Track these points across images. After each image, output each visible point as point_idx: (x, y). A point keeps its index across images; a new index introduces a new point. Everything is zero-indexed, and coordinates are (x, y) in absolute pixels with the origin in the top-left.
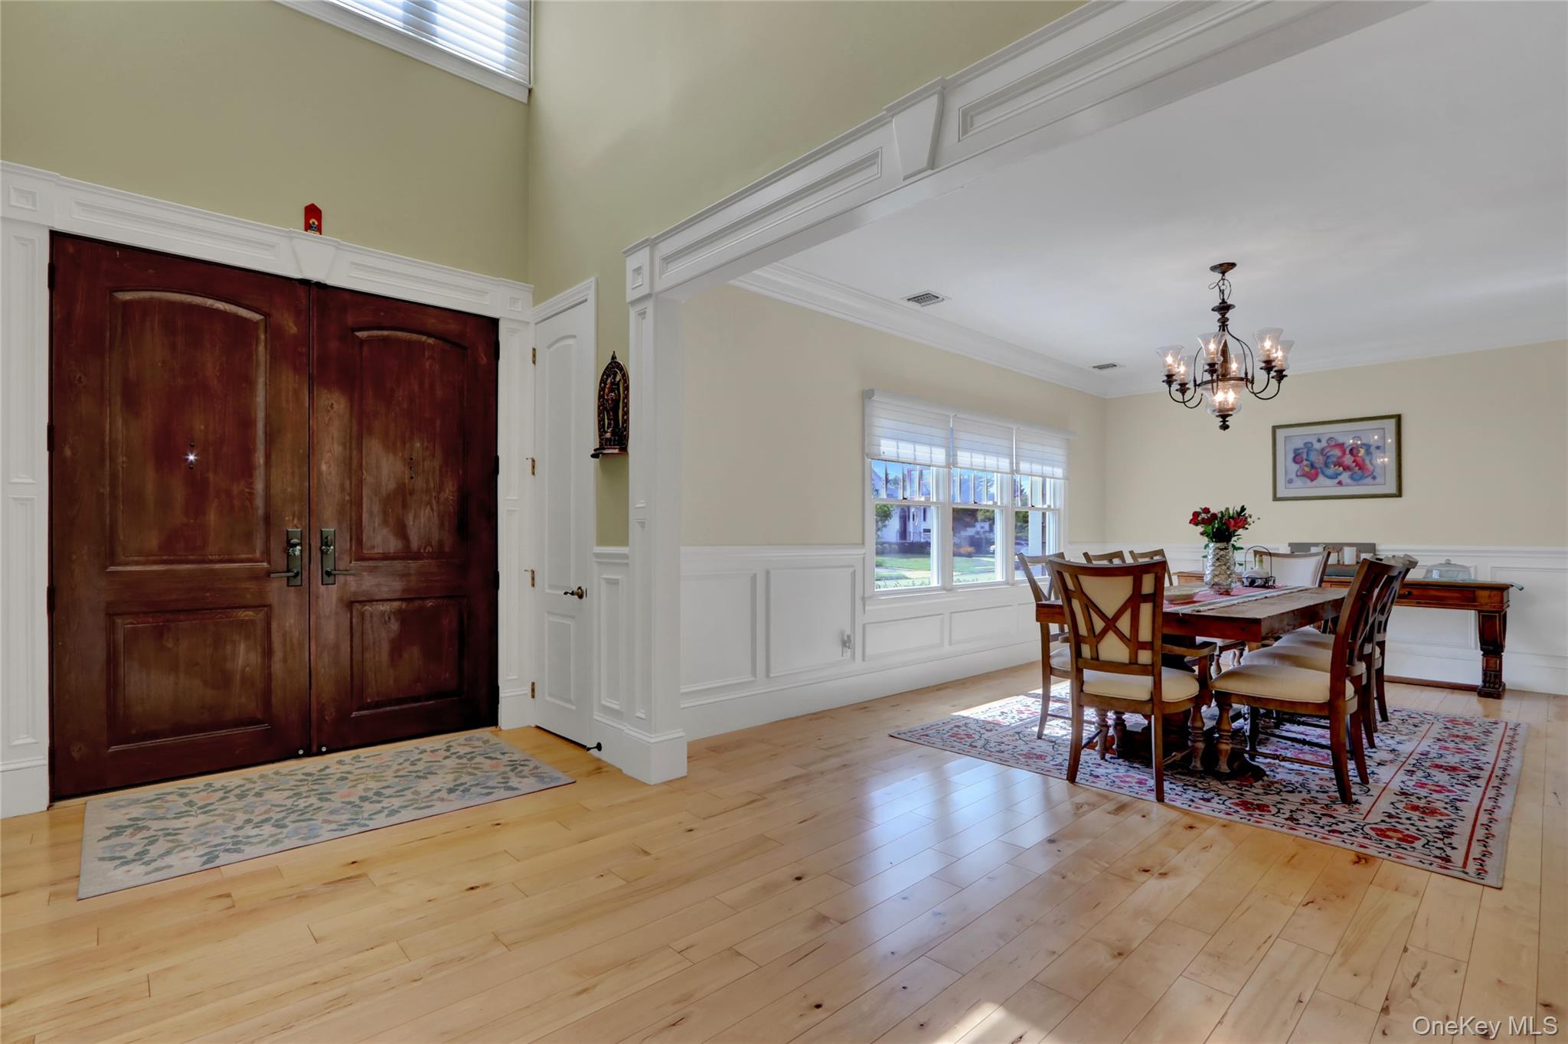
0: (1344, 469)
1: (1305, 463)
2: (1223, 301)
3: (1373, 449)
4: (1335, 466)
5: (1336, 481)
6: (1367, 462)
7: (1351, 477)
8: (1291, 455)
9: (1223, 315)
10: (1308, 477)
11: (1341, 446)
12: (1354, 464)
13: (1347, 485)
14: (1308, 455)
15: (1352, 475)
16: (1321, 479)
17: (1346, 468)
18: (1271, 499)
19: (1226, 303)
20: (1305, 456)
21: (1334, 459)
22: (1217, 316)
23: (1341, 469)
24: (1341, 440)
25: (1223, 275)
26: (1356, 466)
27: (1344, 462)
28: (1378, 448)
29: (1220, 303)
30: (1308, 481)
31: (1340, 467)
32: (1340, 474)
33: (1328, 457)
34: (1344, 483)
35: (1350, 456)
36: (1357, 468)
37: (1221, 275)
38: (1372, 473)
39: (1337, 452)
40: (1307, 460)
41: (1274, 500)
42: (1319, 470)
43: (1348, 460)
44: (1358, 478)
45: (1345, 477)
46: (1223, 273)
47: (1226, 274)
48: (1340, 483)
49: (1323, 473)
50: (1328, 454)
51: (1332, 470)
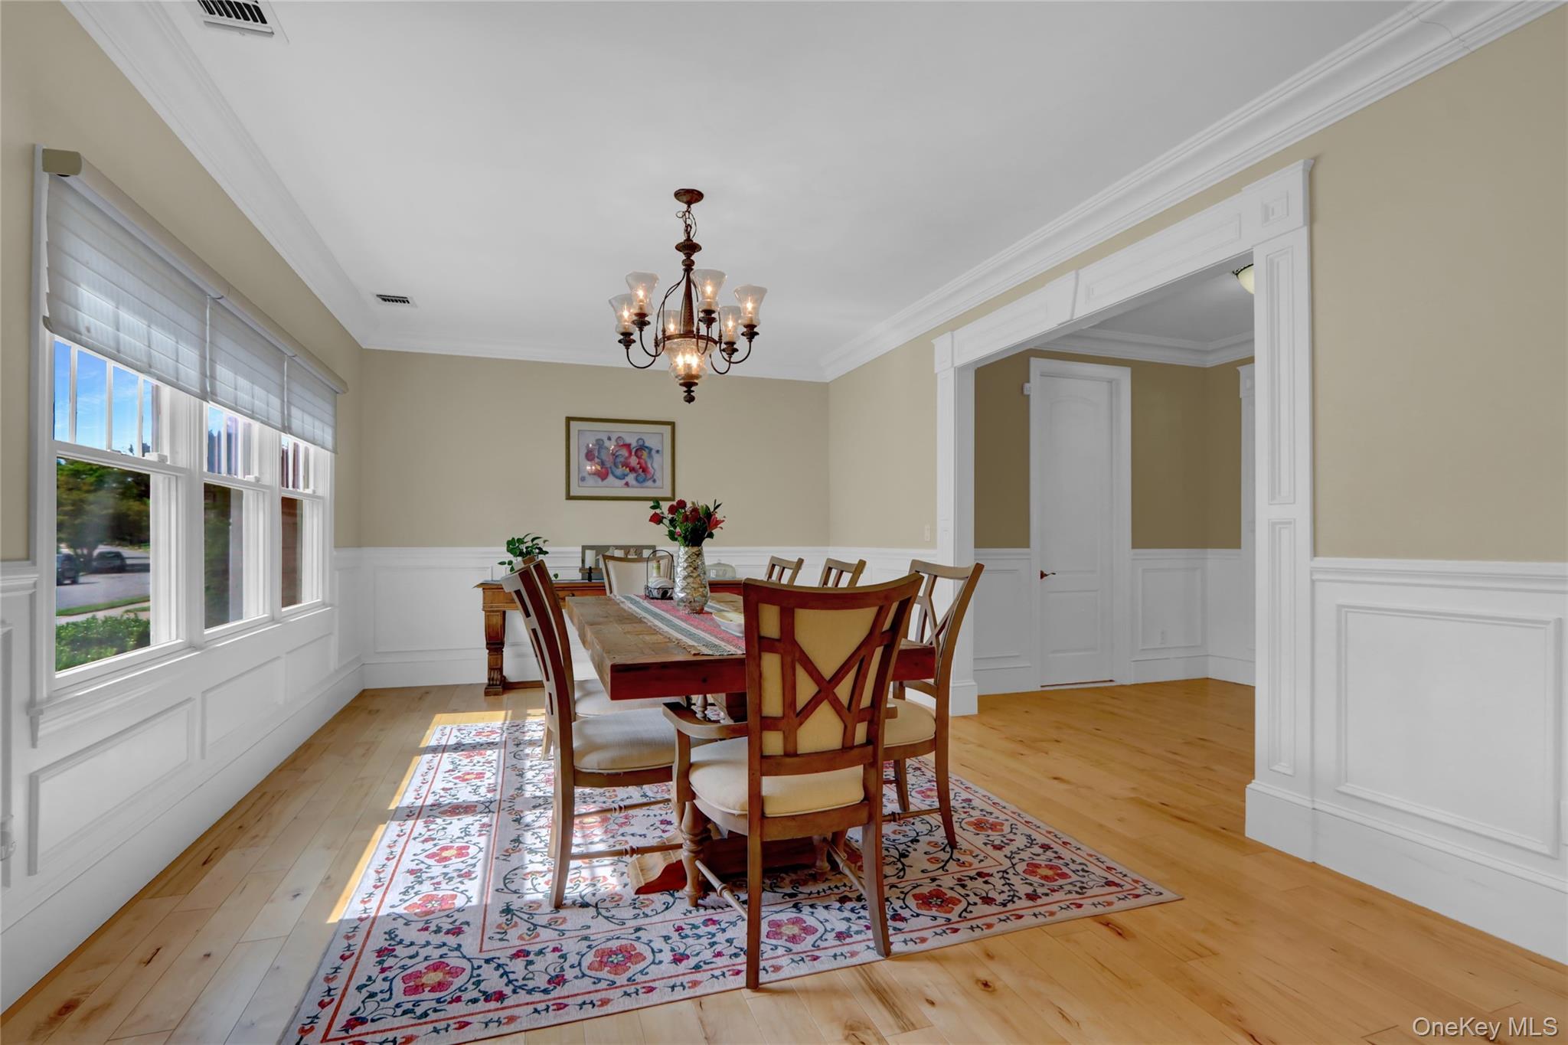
0: (630, 471)
1: (597, 460)
2: (689, 239)
3: (653, 452)
4: (623, 467)
5: (624, 482)
6: (649, 466)
7: (637, 480)
8: (584, 451)
9: (689, 256)
10: (599, 476)
11: (628, 446)
12: (639, 466)
13: (633, 487)
14: (599, 452)
15: (637, 476)
16: (611, 478)
17: (632, 470)
18: (564, 498)
19: (692, 241)
20: (596, 454)
21: (622, 459)
22: (682, 256)
23: (628, 469)
24: (628, 441)
25: (689, 207)
26: (640, 468)
27: (630, 463)
28: (658, 452)
29: (685, 240)
30: (599, 480)
31: (626, 468)
32: (627, 475)
33: (616, 457)
34: (630, 485)
35: (635, 457)
36: (641, 470)
37: (686, 206)
38: (653, 476)
39: (625, 452)
40: (598, 458)
41: (567, 499)
42: (609, 470)
43: (634, 461)
44: (641, 480)
45: (631, 478)
46: (689, 203)
47: (692, 206)
48: (627, 484)
49: (613, 473)
50: (617, 454)
51: (619, 471)
